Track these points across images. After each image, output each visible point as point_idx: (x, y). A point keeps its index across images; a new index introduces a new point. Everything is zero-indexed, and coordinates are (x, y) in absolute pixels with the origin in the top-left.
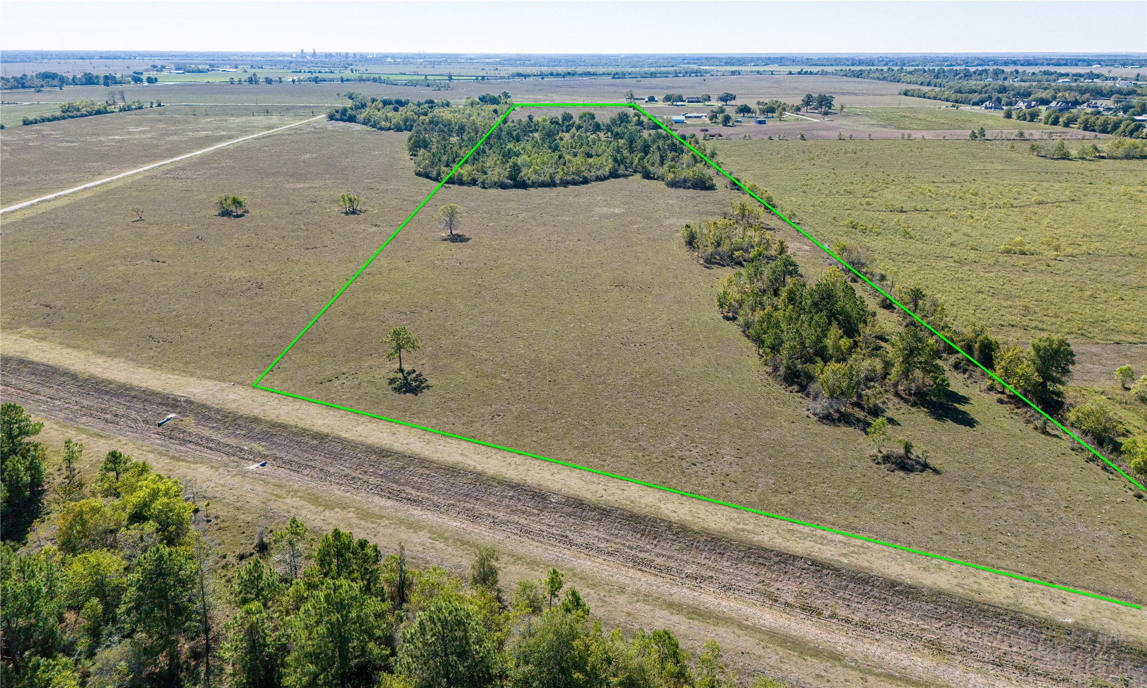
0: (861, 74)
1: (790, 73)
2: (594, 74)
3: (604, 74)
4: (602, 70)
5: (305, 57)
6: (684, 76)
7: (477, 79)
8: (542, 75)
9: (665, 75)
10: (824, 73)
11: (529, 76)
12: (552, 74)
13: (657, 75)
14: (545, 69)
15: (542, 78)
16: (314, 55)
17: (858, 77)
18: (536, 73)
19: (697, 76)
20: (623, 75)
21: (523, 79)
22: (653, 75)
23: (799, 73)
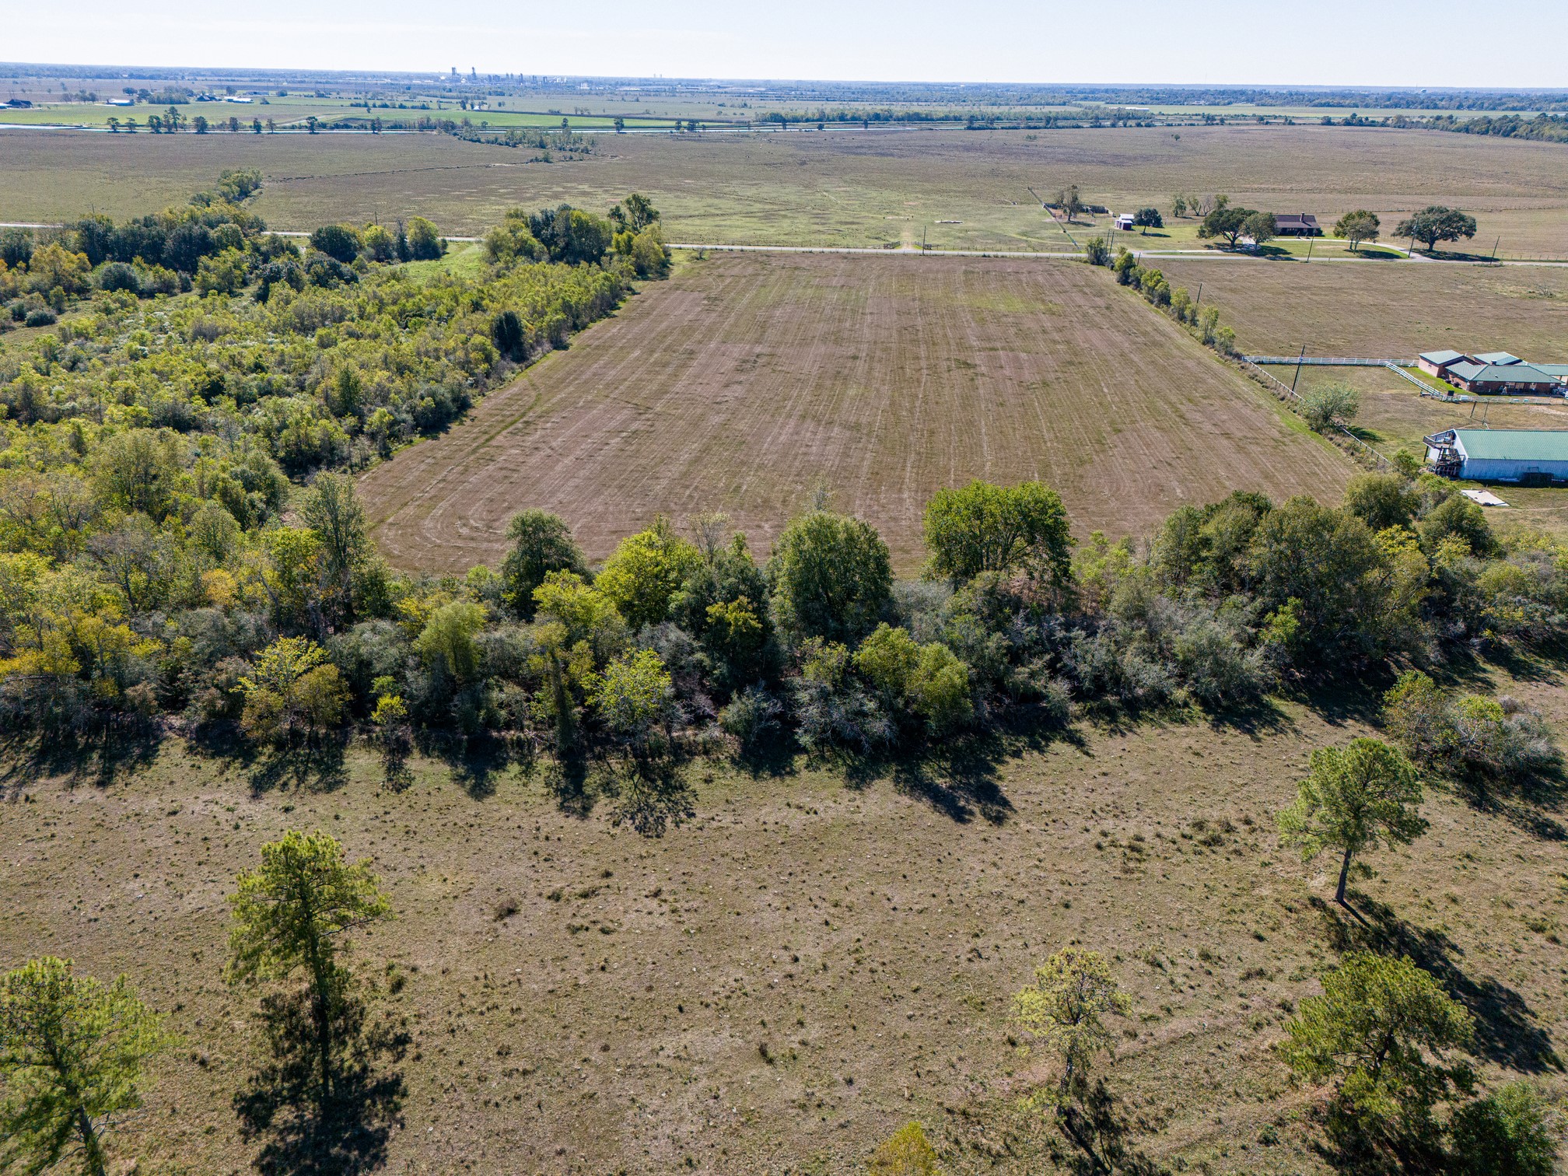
0: (1514, 129)
1: (1328, 122)
2: (927, 119)
3: (946, 119)
4: (940, 110)
5: (458, 80)
6: (1113, 126)
7: (678, 128)
8: (822, 120)
9: (1073, 123)
10: (1401, 124)
11: (796, 120)
12: (842, 118)
13: (1060, 123)
14: (830, 108)
15: (820, 127)
16: (474, 77)
17: (1506, 135)
18: (810, 115)
19: (1139, 125)
20: (990, 123)
21: (780, 129)
22: (1050, 122)
23: (1348, 123)
